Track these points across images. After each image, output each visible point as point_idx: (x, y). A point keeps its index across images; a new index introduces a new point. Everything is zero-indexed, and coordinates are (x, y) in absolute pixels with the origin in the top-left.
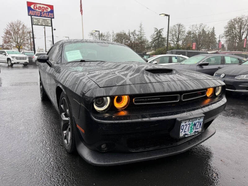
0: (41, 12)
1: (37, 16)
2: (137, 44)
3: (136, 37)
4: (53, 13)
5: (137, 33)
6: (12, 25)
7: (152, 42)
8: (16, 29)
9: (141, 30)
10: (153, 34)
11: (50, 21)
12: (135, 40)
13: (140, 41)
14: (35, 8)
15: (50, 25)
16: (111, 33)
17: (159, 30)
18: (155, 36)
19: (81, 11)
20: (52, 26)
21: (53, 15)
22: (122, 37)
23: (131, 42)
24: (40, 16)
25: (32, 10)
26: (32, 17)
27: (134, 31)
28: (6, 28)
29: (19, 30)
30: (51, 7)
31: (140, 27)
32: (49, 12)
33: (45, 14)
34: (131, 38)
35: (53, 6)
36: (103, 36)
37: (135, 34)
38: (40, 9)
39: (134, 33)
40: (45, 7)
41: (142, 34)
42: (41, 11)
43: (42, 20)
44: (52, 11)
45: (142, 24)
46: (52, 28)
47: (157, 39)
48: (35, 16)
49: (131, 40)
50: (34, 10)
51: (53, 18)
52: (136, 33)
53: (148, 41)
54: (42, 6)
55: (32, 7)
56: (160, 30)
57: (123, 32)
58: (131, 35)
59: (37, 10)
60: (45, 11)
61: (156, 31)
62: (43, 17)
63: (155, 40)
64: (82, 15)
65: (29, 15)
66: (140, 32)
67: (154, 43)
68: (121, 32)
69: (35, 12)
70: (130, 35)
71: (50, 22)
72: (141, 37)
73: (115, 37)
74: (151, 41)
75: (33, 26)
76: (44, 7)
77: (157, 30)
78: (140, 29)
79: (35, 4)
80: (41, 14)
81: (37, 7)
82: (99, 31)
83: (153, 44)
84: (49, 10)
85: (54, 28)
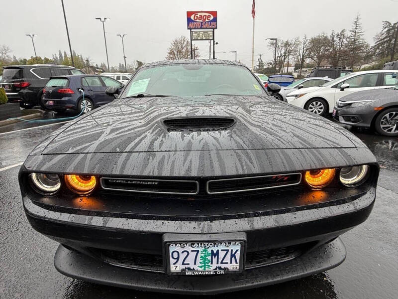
0: (202, 23)
1: (198, 28)
2: (345, 52)
3: (344, 40)
4: (216, 21)
5: (348, 34)
6: (176, 43)
7: (377, 47)
8: (180, 47)
9: (356, 29)
10: (381, 33)
11: (212, 32)
12: (342, 45)
13: (353, 47)
14: (196, 18)
15: (212, 38)
16: (302, 40)
17: (392, 25)
18: (384, 36)
19: (253, 12)
20: (213, 39)
21: (216, 24)
22: (319, 43)
23: (334, 50)
24: (201, 28)
25: (192, 21)
26: (192, 30)
27: (342, 32)
28: (170, 47)
29: (183, 48)
30: (214, 13)
31: (356, 23)
32: (211, 21)
33: (206, 25)
34: (335, 43)
35: (216, 12)
36: (289, 45)
37: (342, 37)
38: (201, 19)
39: (341, 35)
40: (207, 14)
41: (357, 34)
42: (201, 21)
43: (202, 32)
44: (215, 20)
45: (359, 17)
46: (214, 42)
47: (387, 41)
48: (195, 28)
49: (335, 46)
50: (194, 22)
51: (216, 28)
52: (346, 35)
53: (368, 46)
54: (203, 14)
55: (192, 17)
56: (395, 24)
57: (323, 35)
58: (335, 39)
59: (198, 20)
60: (207, 20)
61: (386, 28)
62: (204, 28)
63: (383, 43)
64: (254, 18)
65: (188, 29)
66: (353, 31)
67: (380, 47)
68: (319, 36)
69: (195, 23)
70: (333, 38)
71: (212, 34)
72: (355, 40)
73: (308, 45)
74: (374, 45)
75: (192, 41)
76: (206, 16)
77: (390, 24)
78: (354, 26)
79: (195, 13)
80: (202, 25)
81: (197, 17)
82: (276, 39)
83: (378, 51)
84: (212, 18)
85: (215, 42)
